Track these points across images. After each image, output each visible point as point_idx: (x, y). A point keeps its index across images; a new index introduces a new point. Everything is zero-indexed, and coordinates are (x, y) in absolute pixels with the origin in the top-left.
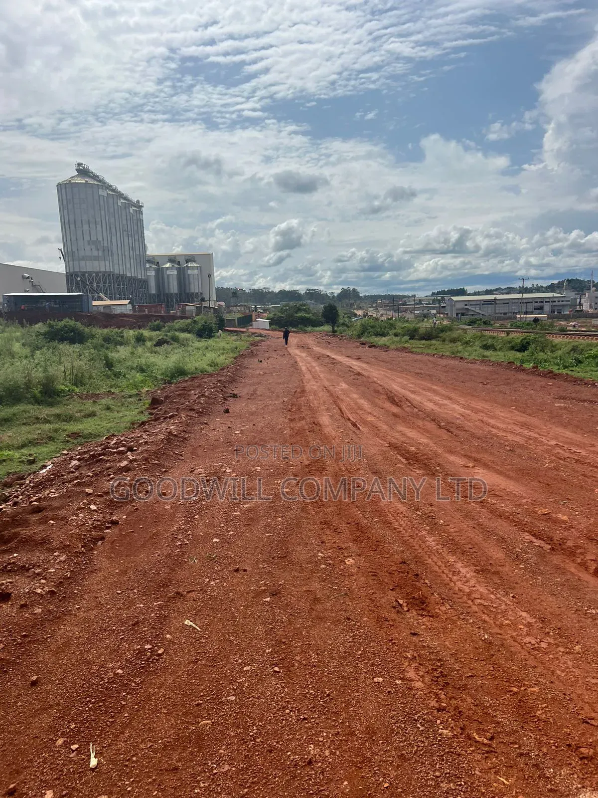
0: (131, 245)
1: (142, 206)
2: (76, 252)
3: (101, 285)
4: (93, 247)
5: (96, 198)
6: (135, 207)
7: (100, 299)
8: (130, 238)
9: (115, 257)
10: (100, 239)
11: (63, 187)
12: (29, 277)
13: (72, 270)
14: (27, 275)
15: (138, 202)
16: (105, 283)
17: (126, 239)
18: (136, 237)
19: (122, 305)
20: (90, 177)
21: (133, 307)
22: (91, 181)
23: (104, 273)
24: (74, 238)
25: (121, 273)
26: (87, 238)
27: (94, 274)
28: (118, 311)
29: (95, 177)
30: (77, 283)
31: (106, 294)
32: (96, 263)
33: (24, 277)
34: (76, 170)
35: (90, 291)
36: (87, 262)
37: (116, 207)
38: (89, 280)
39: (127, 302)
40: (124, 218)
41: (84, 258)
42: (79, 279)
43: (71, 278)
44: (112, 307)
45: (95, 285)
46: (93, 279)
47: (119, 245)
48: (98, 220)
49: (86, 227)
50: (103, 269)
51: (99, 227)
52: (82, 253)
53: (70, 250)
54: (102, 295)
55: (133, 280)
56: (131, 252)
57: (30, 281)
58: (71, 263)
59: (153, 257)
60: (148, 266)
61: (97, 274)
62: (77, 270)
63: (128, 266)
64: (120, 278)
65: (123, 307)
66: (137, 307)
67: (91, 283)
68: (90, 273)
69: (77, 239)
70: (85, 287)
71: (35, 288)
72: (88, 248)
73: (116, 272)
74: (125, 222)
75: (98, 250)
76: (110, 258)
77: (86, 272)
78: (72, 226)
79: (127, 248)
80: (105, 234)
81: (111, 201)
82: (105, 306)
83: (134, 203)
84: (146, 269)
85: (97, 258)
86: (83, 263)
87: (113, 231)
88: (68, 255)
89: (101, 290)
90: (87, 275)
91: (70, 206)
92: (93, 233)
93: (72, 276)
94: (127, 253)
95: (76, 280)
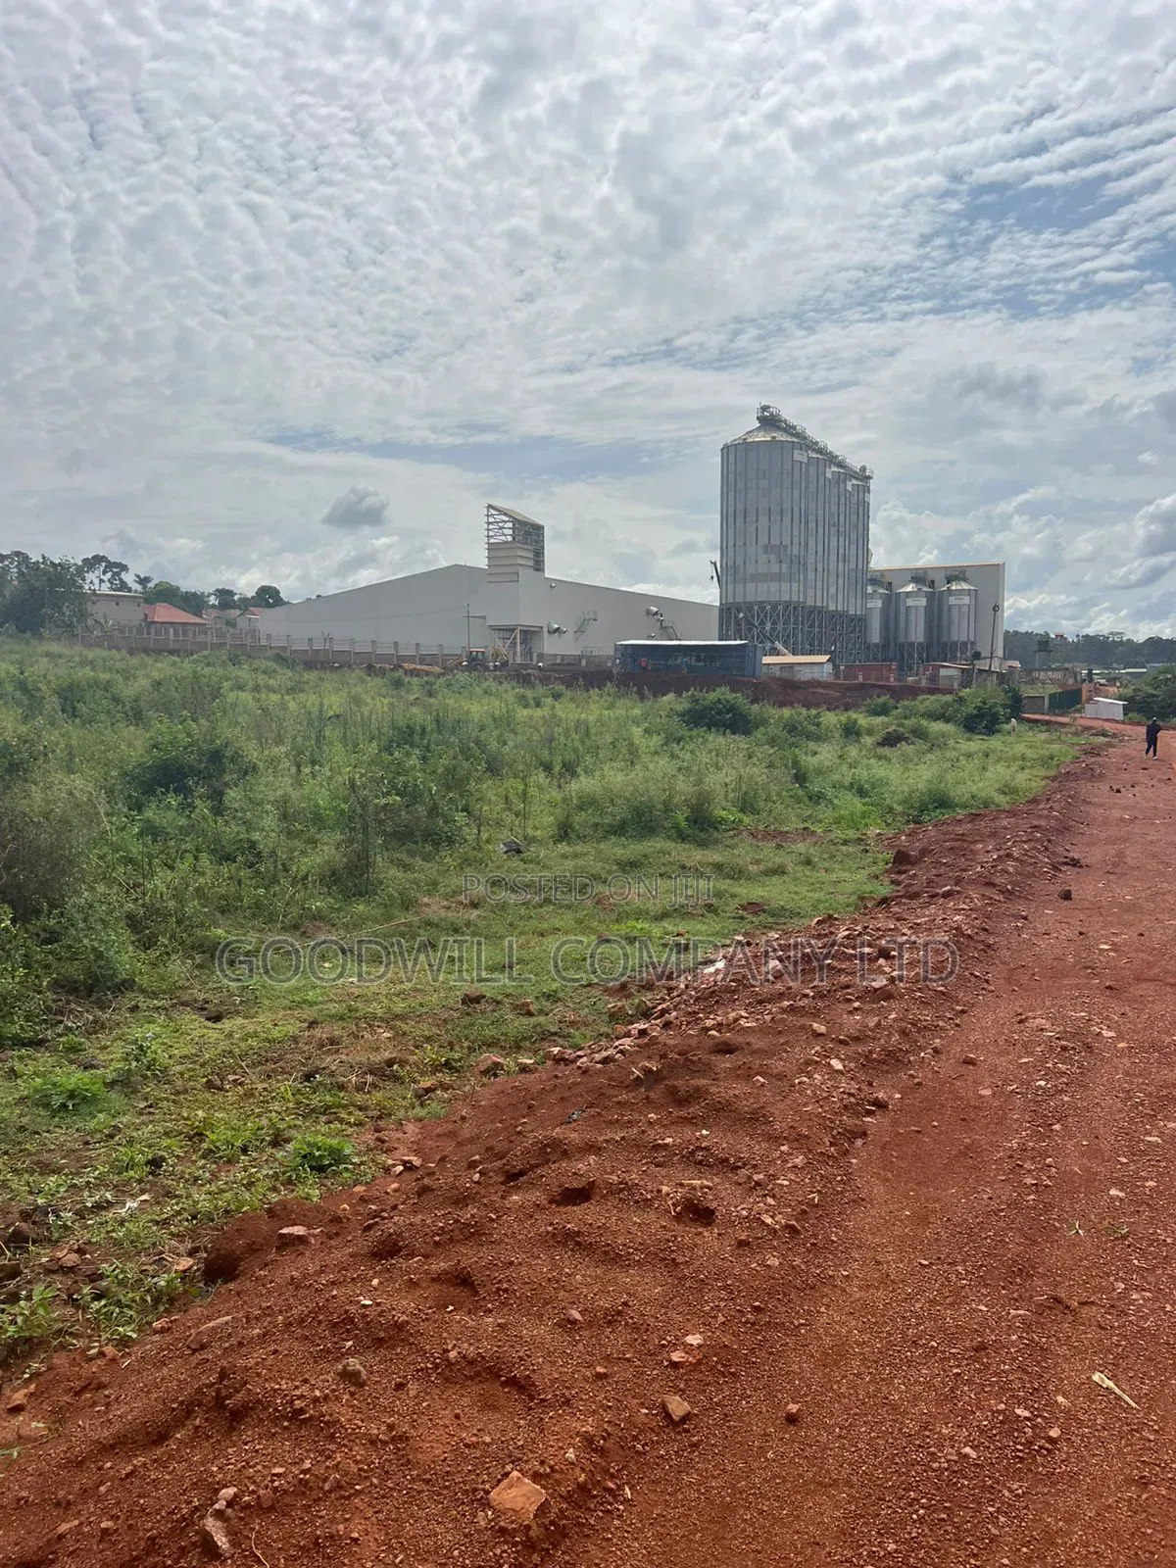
0: (841, 551)
1: (869, 478)
2: (742, 568)
3: (780, 626)
4: (773, 557)
5: (788, 466)
6: (857, 479)
7: (775, 652)
8: (841, 539)
9: (811, 575)
10: (786, 541)
11: (731, 451)
12: (658, 612)
13: (730, 601)
14: (655, 609)
15: (864, 469)
16: (786, 623)
17: (834, 541)
18: (853, 536)
19: (815, 665)
20: (779, 428)
21: (836, 667)
22: (781, 437)
23: (787, 605)
24: (740, 543)
25: (819, 604)
26: (763, 540)
27: (768, 607)
28: (805, 675)
29: (789, 429)
30: (738, 623)
31: (786, 644)
32: (774, 586)
33: (648, 612)
34: (758, 418)
35: (758, 638)
36: (759, 584)
37: (821, 482)
38: (759, 617)
39: (824, 658)
40: (834, 500)
41: (756, 578)
42: (741, 615)
43: (730, 614)
44: (796, 668)
45: (768, 626)
46: (765, 616)
47: (820, 552)
48: (787, 506)
49: (764, 520)
50: (786, 597)
51: (787, 519)
52: (751, 569)
53: (730, 563)
54: (779, 645)
55: (837, 618)
56: (841, 565)
57: (658, 620)
58: (730, 588)
59: (882, 573)
60: (870, 589)
61: (775, 606)
62: (739, 599)
63: (833, 590)
64: (815, 614)
65: (816, 669)
66: (842, 668)
67: (762, 623)
68: (762, 605)
69: (745, 544)
70: (750, 630)
71: (666, 631)
72: (763, 558)
73: (810, 602)
74: (834, 509)
75: (781, 562)
76: (802, 576)
77: (756, 603)
78: (740, 521)
79: (833, 557)
80: (796, 532)
81: (813, 471)
82: (783, 666)
83: (856, 472)
84: (865, 596)
85: (777, 578)
86: (751, 586)
87: (812, 525)
88: (728, 573)
89: (777, 636)
90: (756, 608)
91: (741, 485)
92: (775, 529)
93: (729, 609)
94: (833, 566)
95: (736, 617)
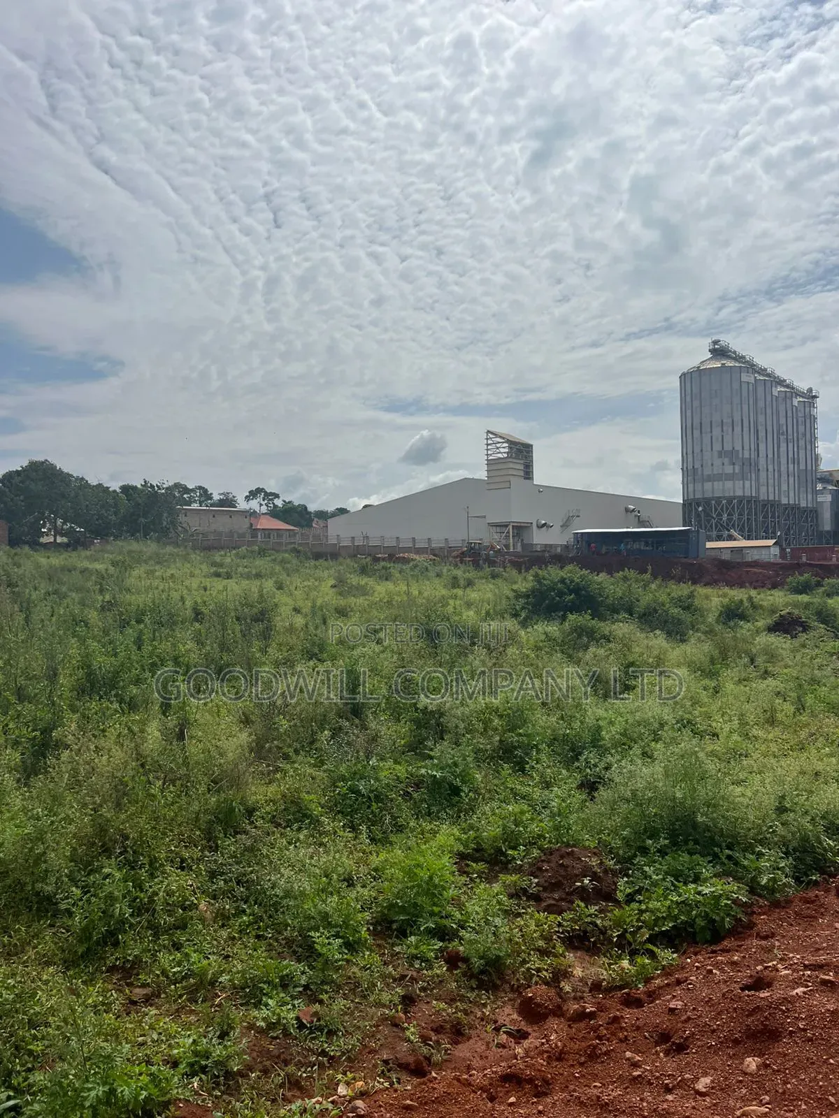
0: (791, 455)
1: (815, 397)
2: (700, 470)
3: (735, 517)
4: (726, 461)
5: (736, 386)
6: (803, 397)
7: (731, 538)
8: (790, 445)
9: (763, 474)
10: (738, 447)
11: (688, 377)
12: (632, 508)
13: (691, 497)
15: (810, 390)
16: (740, 514)
17: (783, 446)
18: (802, 443)
19: (764, 547)
20: (729, 357)
21: (782, 550)
22: (730, 363)
23: (740, 500)
24: (697, 450)
25: (771, 498)
26: (717, 447)
27: (724, 502)
28: (752, 556)
29: (738, 358)
30: (698, 515)
31: (741, 531)
32: (729, 484)
33: (627, 510)
34: (710, 351)
35: (716, 526)
36: (715, 483)
37: (769, 398)
38: (716, 510)
39: (771, 542)
40: (782, 414)
41: (710, 478)
42: (700, 509)
43: (689, 506)
44: (744, 549)
45: (725, 517)
46: (722, 509)
47: (770, 456)
48: (737, 418)
49: (717, 432)
50: (739, 493)
51: (738, 429)
52: (707, 472)
53: (690, 467)
54: (735, 534)
55: (793, 509)
56: (791, 466)
57: (636, 516)
58: (691, 486)
59: (831, 473)
60: (819, 487)
61: (730, 500)
62: (699, 496)
63: (784, 487)
64: (770, 507)
65: (764, 551)
66: (788, 550)
67: (720, 515)
68: (718, 500)
69: (702, 451)
70: (709, 521)
71: (641, 523)
72: (717, 462)
73: (763, 497)
74: (783, 421)
75: (734, 464)
76: (753, 476)
77: (713, 498)
78: (697, 433)
79: (784, 461)
81: (760, 390)
82: (732, 550)
83: (803, 393)
84: (815, 492)
85: (731, 477)
86: (708, 486)
87: (762, 434)
88: (690, 473)
89: (733, 525)
90: (713, 502)
91: (696, 403)
92: (728, 438)
93: (690, 504)
94: (783, 468)
95: (696, 510)
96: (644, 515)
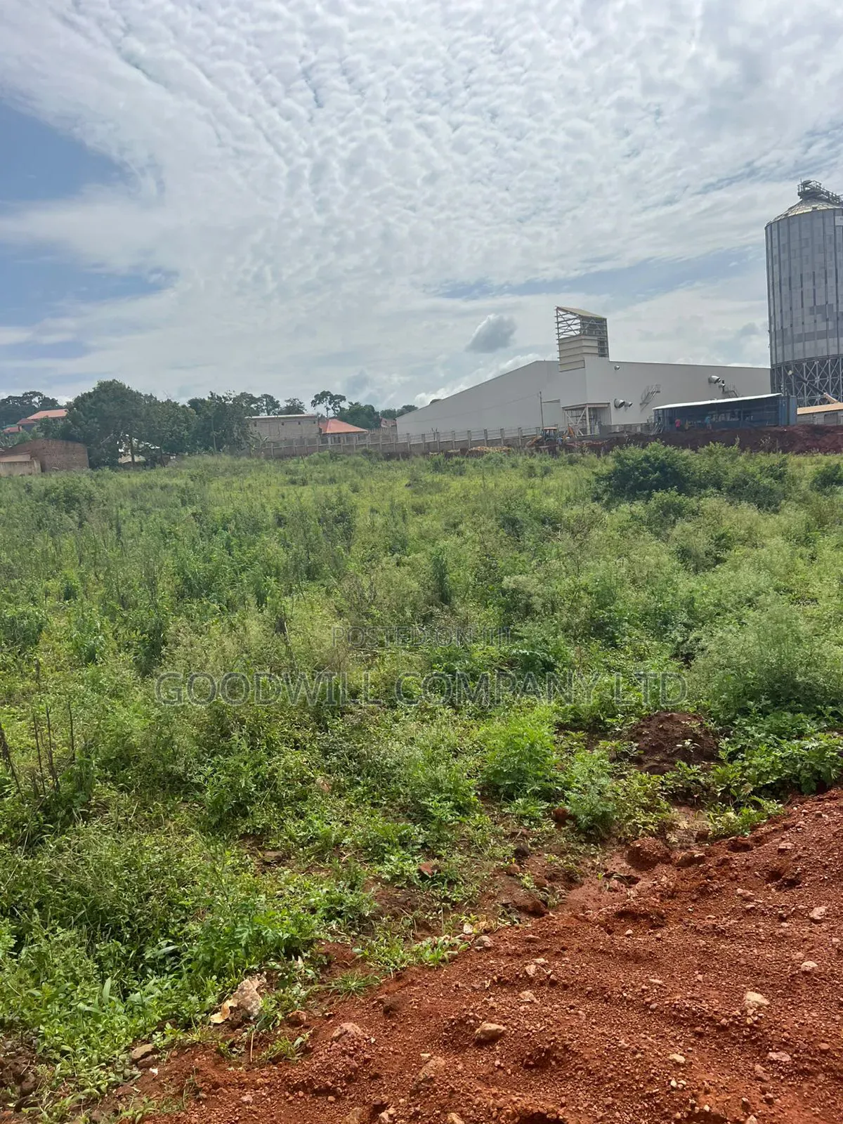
2: (789, 329)
3: (829, 379)
4: (819, 317)
5: (830, 231)
7: (824, 401)
10: (832, 300)
11: (775, 226)
12: (718, 378)
13: (780, 361)
14: (715, 377)
16: (835, 375)
20: (821, 200)
22: (821, 206)
23: (835, 359)
24: (786, 308)
26: (808, 303)
27: (817, 363)
29: (831, 200)
30: (788, 380)
31: (836, 393)
32: (822, 343)
33: (710, 381)
34: (799, 194)
35: (808, 390)
36: (807, 343)
38: (808, 372)
41: (804, 337)
42: (790, 373)
43: (777, 371)
44: (840, 414)
45: (818, 379)
46: (814, 371)
48: (831, 268)
49: (808, 285)
50: (833, 352)
51: (831, 281)
52: (798, 330)
53: (779, 328)
54: (829, 397)
57: (720, 386)
58: (780, 349)
61: (823, 361)
62: (788, 359)
67: (811, 377)
68: (810, 361)
69: (791, 309)
70: (800, 385)
71: (726, 393)
72: (809, 319)
75: (827, 320)
77: (804, 360)
78: (785, 289)
82: (826, 414)
85: (825, 335)
86: (799, 346)
88: (778, 335)
89: (827, 388)
90: (805, 364)
91: (784, 256)
92: (820, 292)
93: (779, 369)
95: (786, 375)
96: (729, 385)
